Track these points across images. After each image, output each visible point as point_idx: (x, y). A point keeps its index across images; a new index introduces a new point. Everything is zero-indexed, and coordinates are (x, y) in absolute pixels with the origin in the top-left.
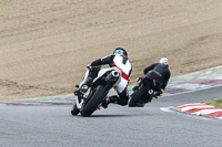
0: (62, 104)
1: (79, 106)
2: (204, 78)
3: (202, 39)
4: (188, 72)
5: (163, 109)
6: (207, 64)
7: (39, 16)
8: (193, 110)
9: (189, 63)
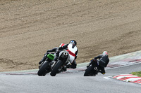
2: (131, 58)
3: (130, 33)
4: (121, 54)
6: (133, 49)
7: (27, 18)
8: (124, 78)
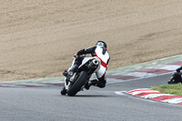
0: (34, 86)
1: (67, 88)
2: (151, 68)
3: (150, 35)
4: (137, 63)
5: (117, 92)
6: (153, 57)
7: (16, 14)
8: (142, 94)
9: (138, 55)
